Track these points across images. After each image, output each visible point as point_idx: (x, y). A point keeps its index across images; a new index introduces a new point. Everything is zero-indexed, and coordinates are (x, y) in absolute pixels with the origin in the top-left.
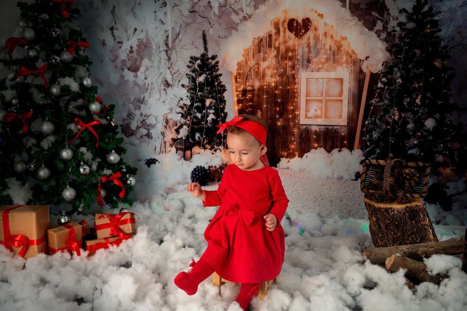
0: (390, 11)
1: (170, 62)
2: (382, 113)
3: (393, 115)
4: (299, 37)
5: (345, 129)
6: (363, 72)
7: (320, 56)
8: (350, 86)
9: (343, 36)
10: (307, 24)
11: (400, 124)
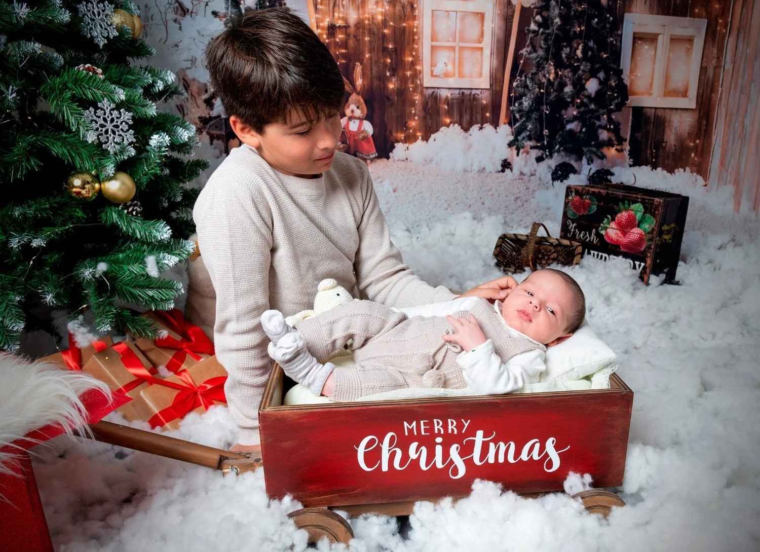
2: (534, 71)
3: (548, 73)
5: (486, 94)
6: (512, 5)
8: (493, 26)
11: (555, 86)
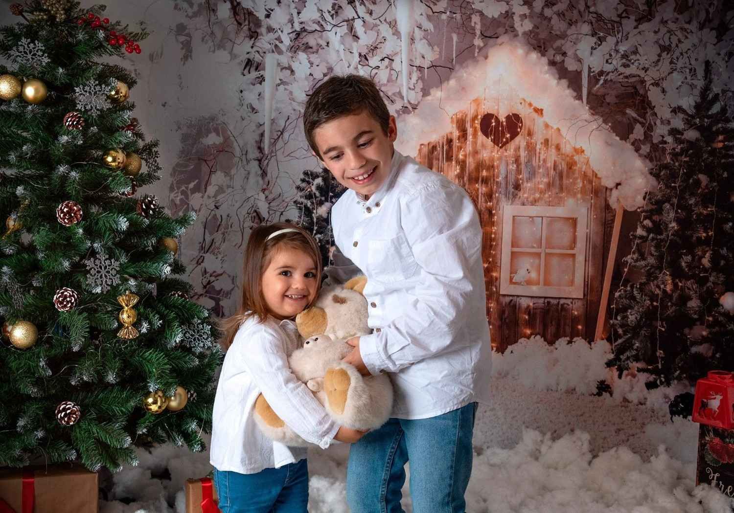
0: (656, 110)
1: (266, 179)
2: (643, 280)
3: (663, 283)
4: (500, 145)
5: (579, 304)
6: (612, 209)
7: (538, 179)
8: (588, 231)
9: (578, 146)
10: (514, 123)
11: (674, 299)
